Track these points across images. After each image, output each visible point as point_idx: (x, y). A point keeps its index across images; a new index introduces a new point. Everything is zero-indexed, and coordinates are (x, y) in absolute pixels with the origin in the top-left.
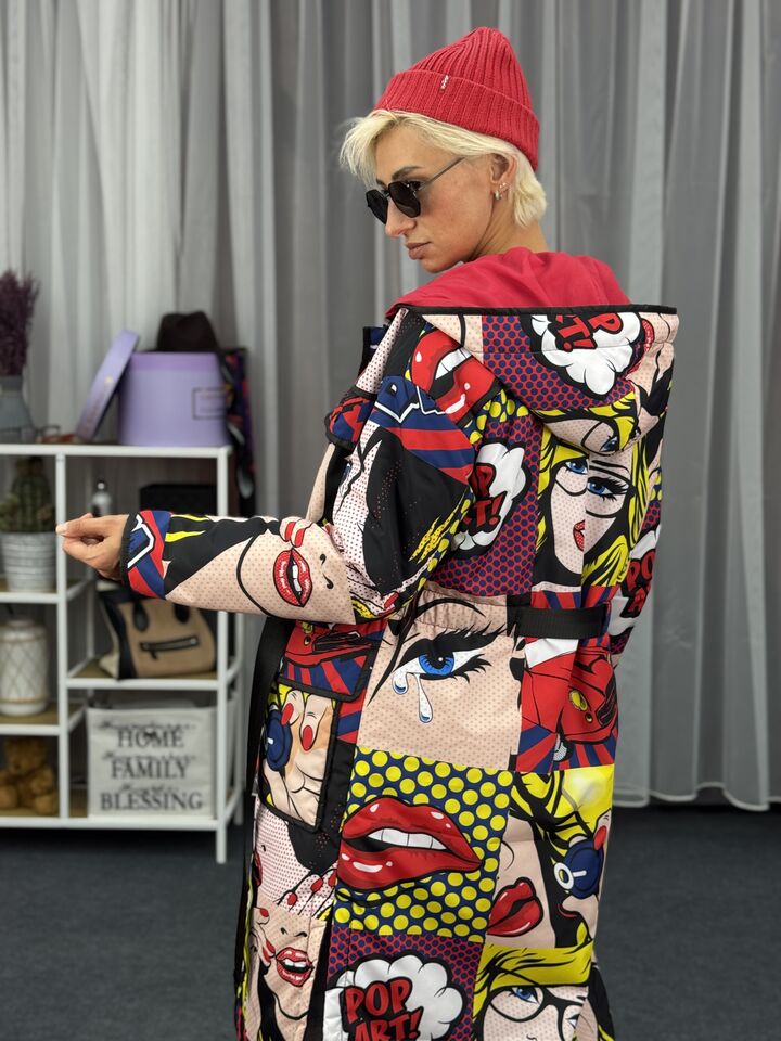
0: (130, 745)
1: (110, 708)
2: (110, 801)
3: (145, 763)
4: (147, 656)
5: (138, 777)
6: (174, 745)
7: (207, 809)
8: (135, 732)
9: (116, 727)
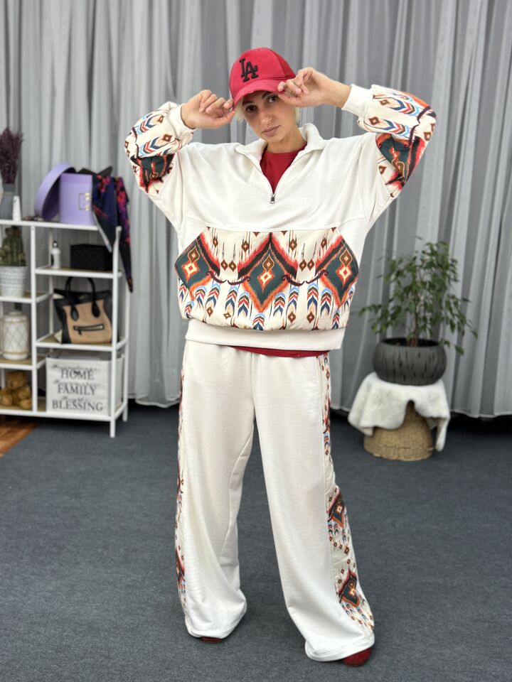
0: (67, 377)
1: (57, 358)
2: (57, 404)
3: (74, 387)
4: (77, 333)
5: (71, 393)
6: (89, 378)
7: (105, 411)
8: (69, 371)
9: (60, 368)
